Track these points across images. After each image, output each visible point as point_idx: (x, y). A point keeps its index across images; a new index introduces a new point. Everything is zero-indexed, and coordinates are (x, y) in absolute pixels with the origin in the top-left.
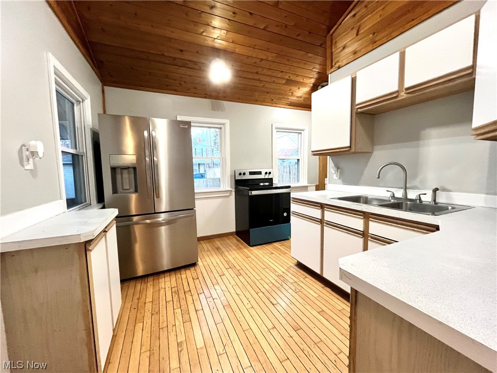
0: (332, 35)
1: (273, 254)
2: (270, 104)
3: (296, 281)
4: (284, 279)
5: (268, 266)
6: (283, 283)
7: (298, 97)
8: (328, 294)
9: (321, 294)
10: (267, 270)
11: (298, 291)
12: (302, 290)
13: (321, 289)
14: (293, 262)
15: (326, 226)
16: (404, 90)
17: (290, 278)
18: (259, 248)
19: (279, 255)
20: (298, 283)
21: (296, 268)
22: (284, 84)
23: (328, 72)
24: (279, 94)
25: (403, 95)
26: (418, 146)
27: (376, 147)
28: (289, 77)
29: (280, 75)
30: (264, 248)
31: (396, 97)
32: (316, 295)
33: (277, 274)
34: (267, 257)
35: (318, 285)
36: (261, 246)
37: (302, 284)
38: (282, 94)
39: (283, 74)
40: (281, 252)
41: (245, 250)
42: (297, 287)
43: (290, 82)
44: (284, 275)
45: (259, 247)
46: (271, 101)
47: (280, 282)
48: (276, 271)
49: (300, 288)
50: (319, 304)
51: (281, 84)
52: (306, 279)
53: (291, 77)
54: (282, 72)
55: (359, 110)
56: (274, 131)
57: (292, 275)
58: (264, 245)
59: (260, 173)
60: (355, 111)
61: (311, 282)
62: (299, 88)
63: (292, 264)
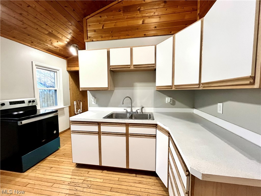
0: (87, 19)
1: (52, 167)
2: (29, 45)
3: (84, 179)
4: (75, 183)
5: (54, 181)
6: (75, 187)
7: (55, 47)
8: (107, 175)
9: (104, 178)
10: (55, 185)
11: (90, 185)
12: (92, 183)
13: (102, 174)
14: (73, 165)
15: (102, 135)
16: (133, 65)
17: (78, 179)
18: (34, 170)
19: (58, 166)
20: (86, 179)
21: (78, 169)
22: (46, 34)
23: (85, 41)
24: (40, 40)
25: (132, 68)
26: (133, 89)
27: (115, 88)
28: (52, 31)
29: (44, 26)
30: (39, 167)
31: (130, 68)
32: (102, 181)
33: (66, 183)
34: (48, 173)
35: (98, 173)
36: (36, 166)
37: (89, 179)
38: (43, 41)
39: (47, 27)
40: (58, 162)
41: (18, 179)
42: (87, 183)
43: (51, 34)
44: (72, 180)
45: (33, 168)
46: (30, 43)
47: (73, 188)
48: (64, 182)
49: (89, 183)
50: (107, 185)
51: (44, 33)
52: (90, 173)
53: (53, 32)
54: (47, 25)
55: (112, 69)
56: (35, 67)
57: (79, 176)
58: (38, 164)
59: (23, 102)
60: (109, 69)
61: (94, 173)
62: (58, 42)
63: (73, 168)
